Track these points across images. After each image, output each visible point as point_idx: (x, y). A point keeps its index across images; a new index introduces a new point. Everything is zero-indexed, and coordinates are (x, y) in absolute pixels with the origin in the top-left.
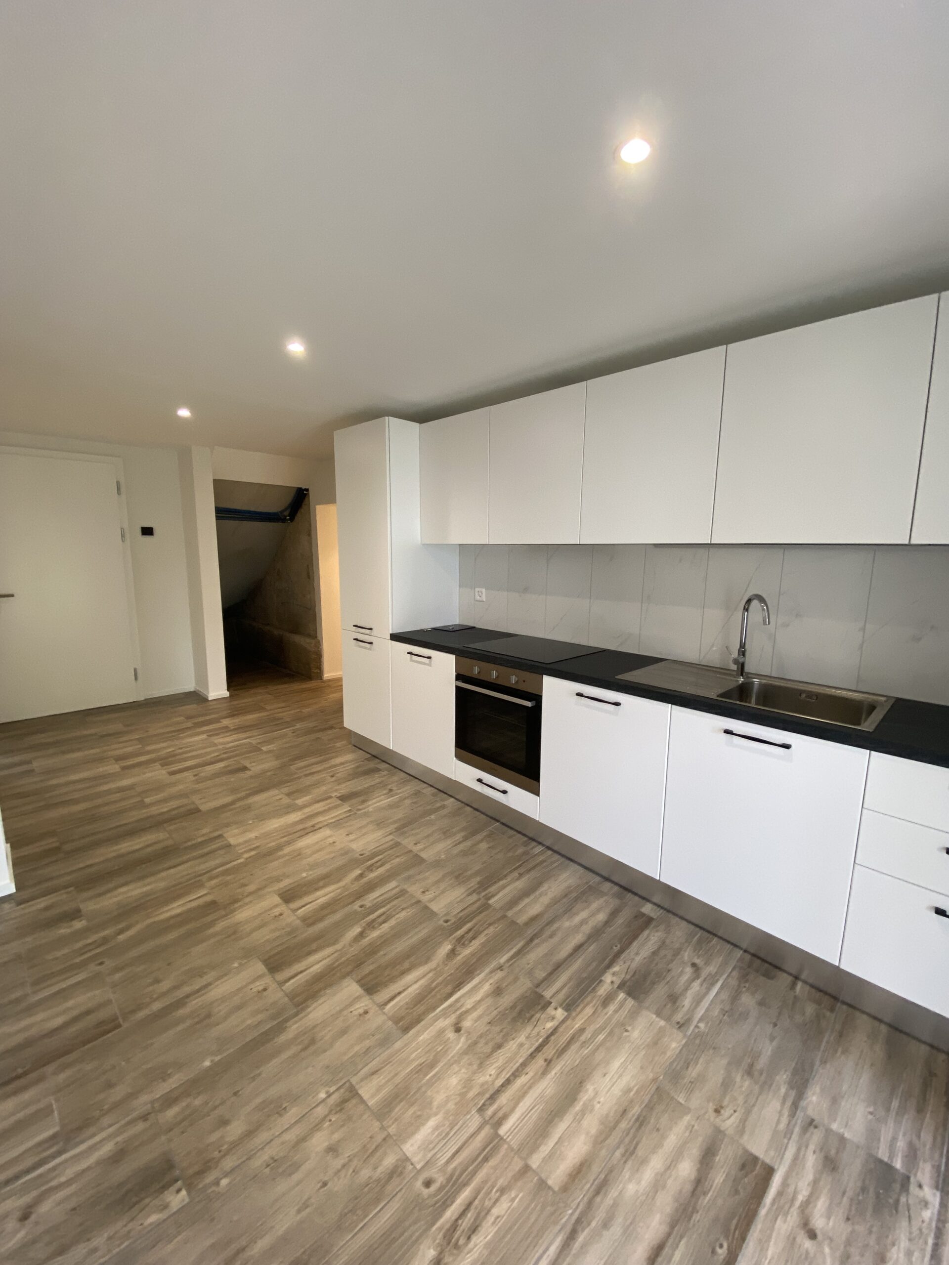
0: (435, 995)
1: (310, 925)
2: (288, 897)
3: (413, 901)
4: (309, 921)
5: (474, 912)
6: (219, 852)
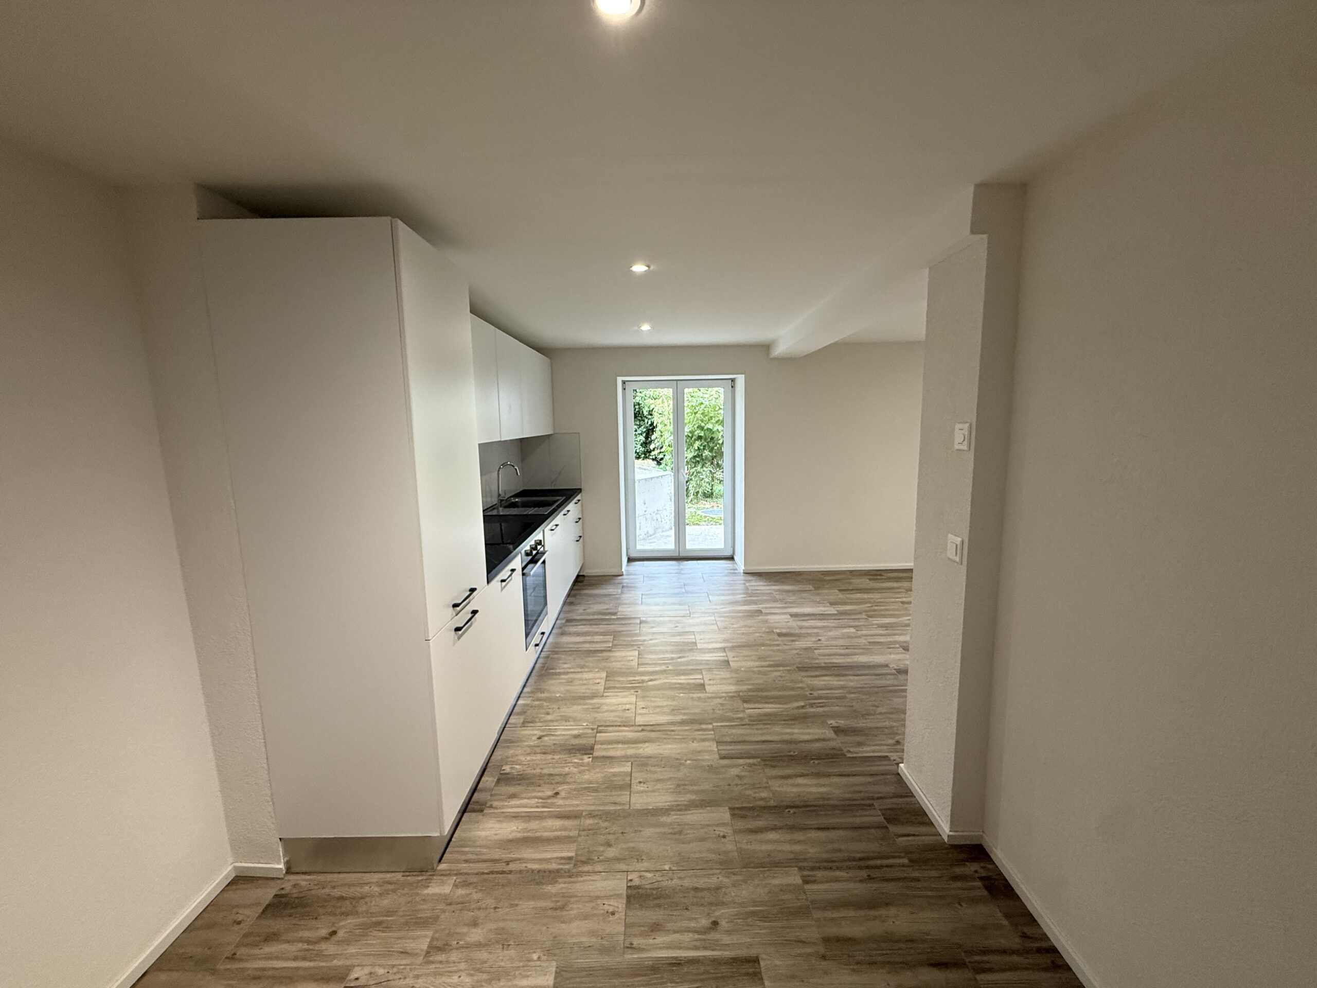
6: (728, 739)
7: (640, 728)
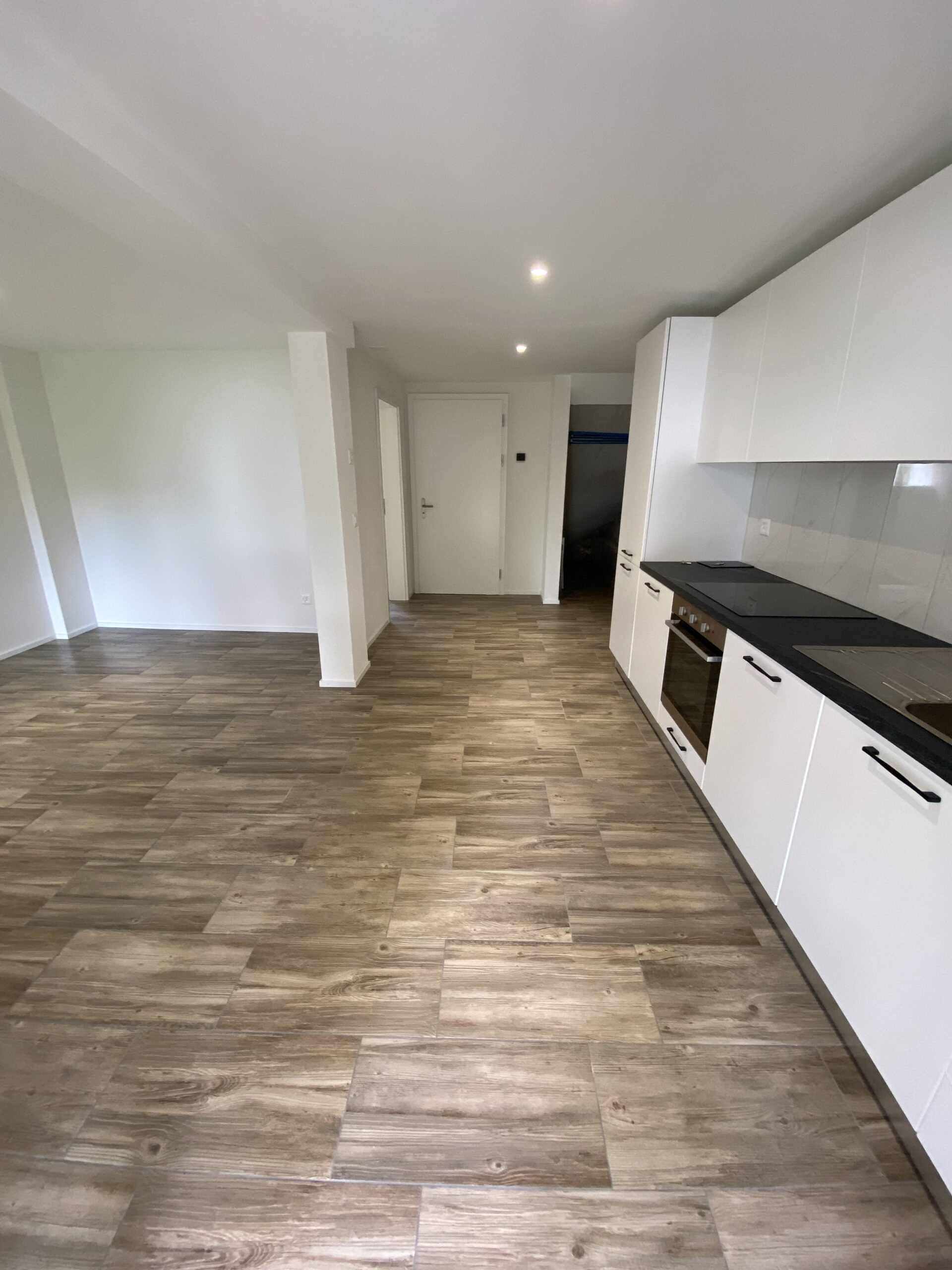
0: (493, 862)
1: (465, 774)
2: (469, 751)
3: (545, 798)
5: (581, 831)
6: (458, 707)
7: (529, 716)
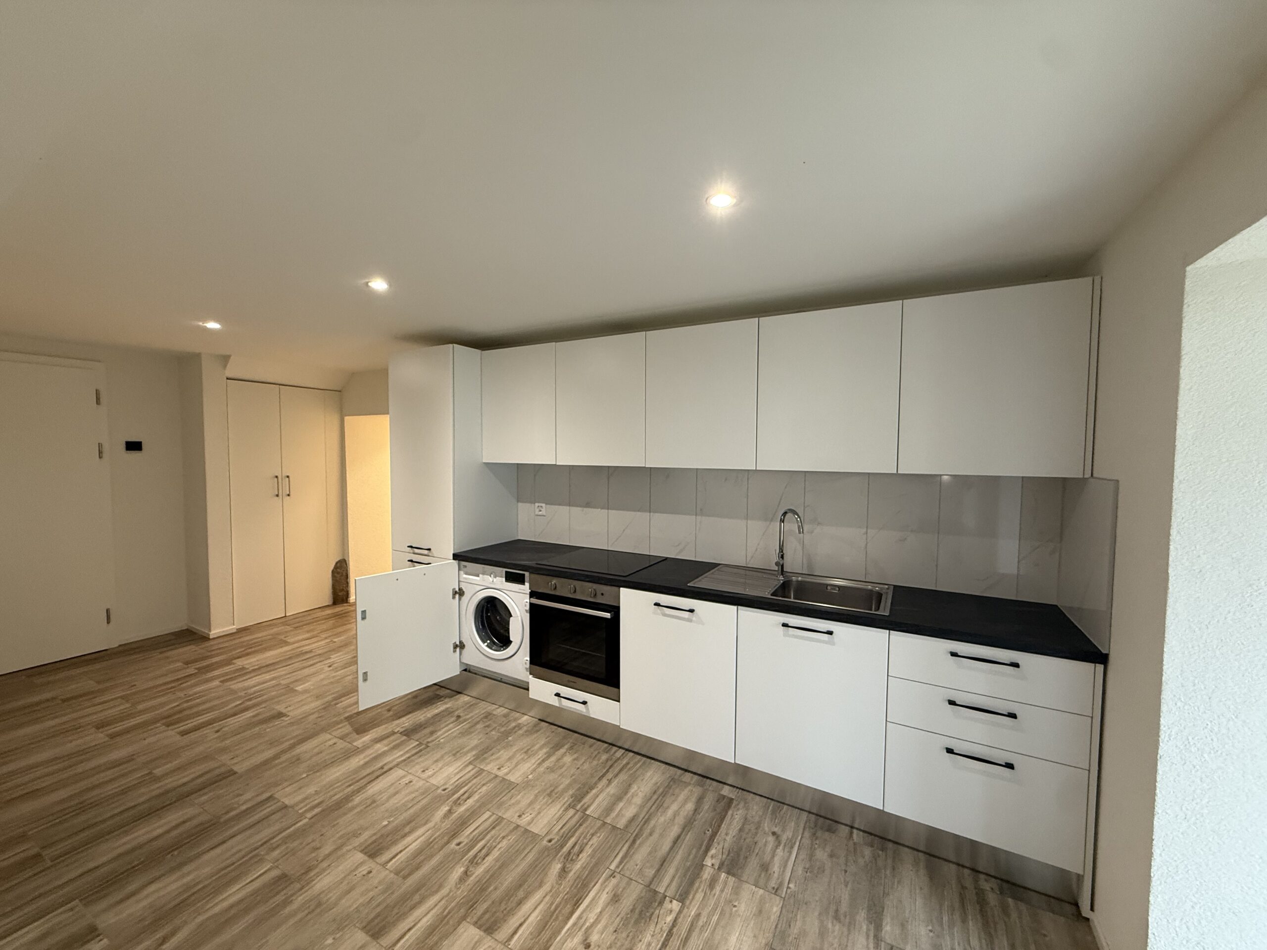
0: (557, 917)
1: (405, 878)
2: (373, 851)
3: (512, 826)
4: (403, 872)
5: (576, 825)
6: (276, 816)
